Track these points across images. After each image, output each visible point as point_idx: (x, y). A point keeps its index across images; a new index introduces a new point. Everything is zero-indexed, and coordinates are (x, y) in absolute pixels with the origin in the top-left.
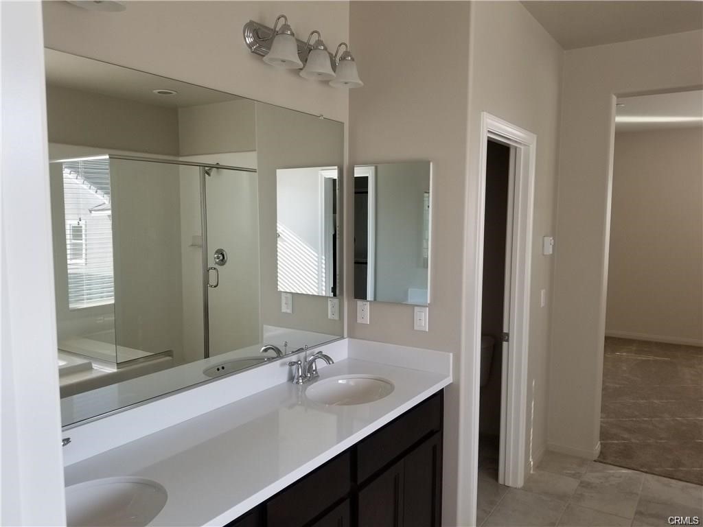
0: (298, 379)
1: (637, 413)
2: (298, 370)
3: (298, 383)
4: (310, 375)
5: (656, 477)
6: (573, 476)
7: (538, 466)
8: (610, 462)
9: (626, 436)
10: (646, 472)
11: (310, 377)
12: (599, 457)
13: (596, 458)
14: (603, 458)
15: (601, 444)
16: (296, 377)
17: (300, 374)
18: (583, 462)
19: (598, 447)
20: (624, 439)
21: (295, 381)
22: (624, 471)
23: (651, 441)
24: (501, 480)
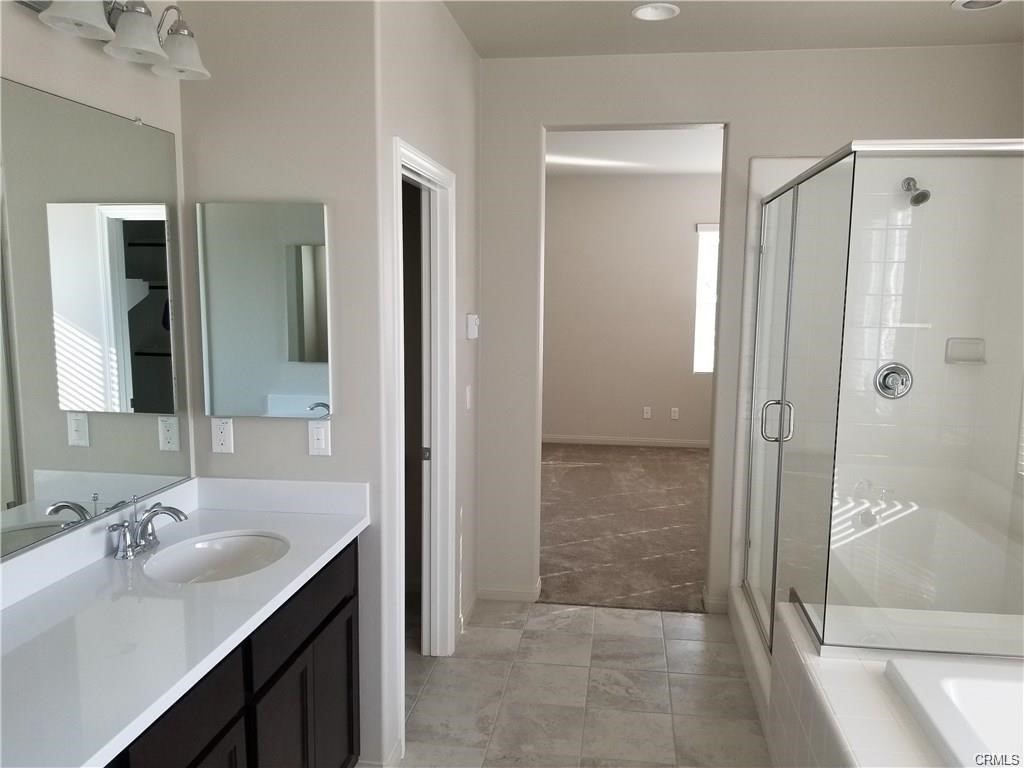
0: (125, 551)
1: (575, 535)
2: (125, 535)
3: (125, 557)
4: (145, 541)
5: (607, 610)
6: (514, 626)
7: (470, 623)
8: (554, 601)
9: (567, 564)
10: (596, 606)
11: (144, 546)
12: (540, 596)
13: (537, 598)
14: (545, 598)
15: (542, 579)
16: (121, 547)
17: (129, 542)
18: (523, 606)
19: (538, 585)
20: (566, 569)
21: (120, 554)
22: (572, 609)
23: (595, 567)
24: (425, 652)
